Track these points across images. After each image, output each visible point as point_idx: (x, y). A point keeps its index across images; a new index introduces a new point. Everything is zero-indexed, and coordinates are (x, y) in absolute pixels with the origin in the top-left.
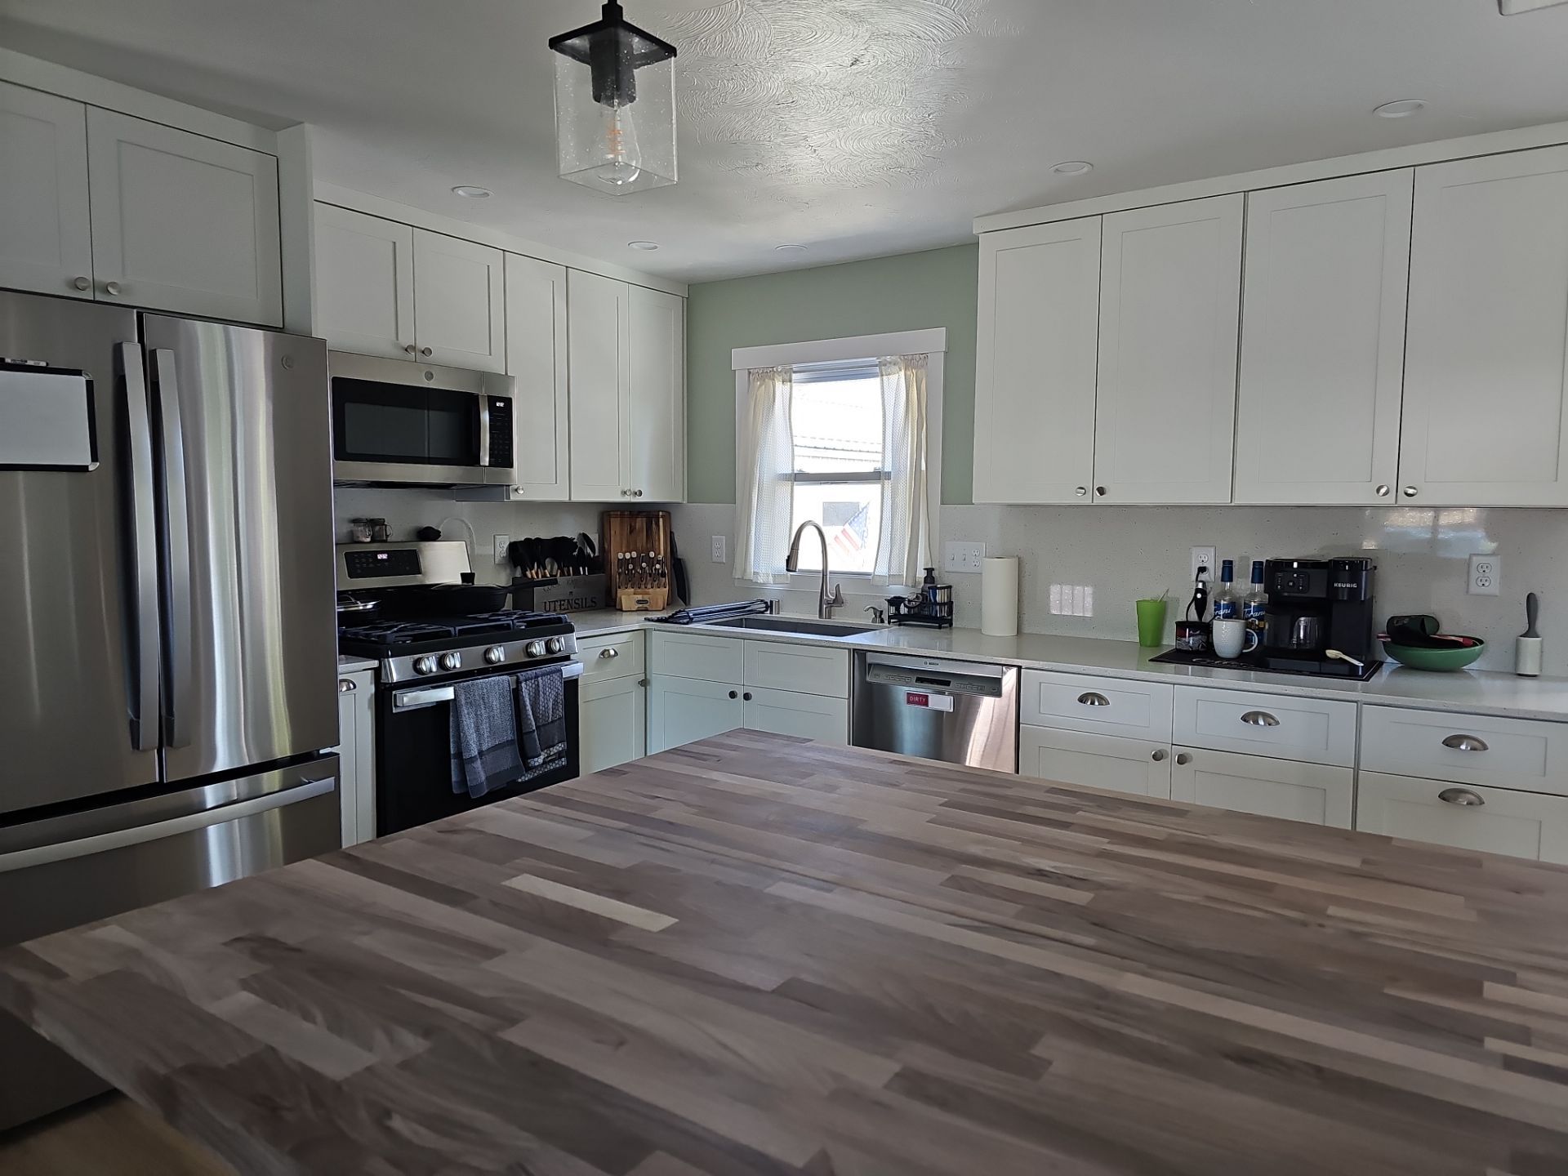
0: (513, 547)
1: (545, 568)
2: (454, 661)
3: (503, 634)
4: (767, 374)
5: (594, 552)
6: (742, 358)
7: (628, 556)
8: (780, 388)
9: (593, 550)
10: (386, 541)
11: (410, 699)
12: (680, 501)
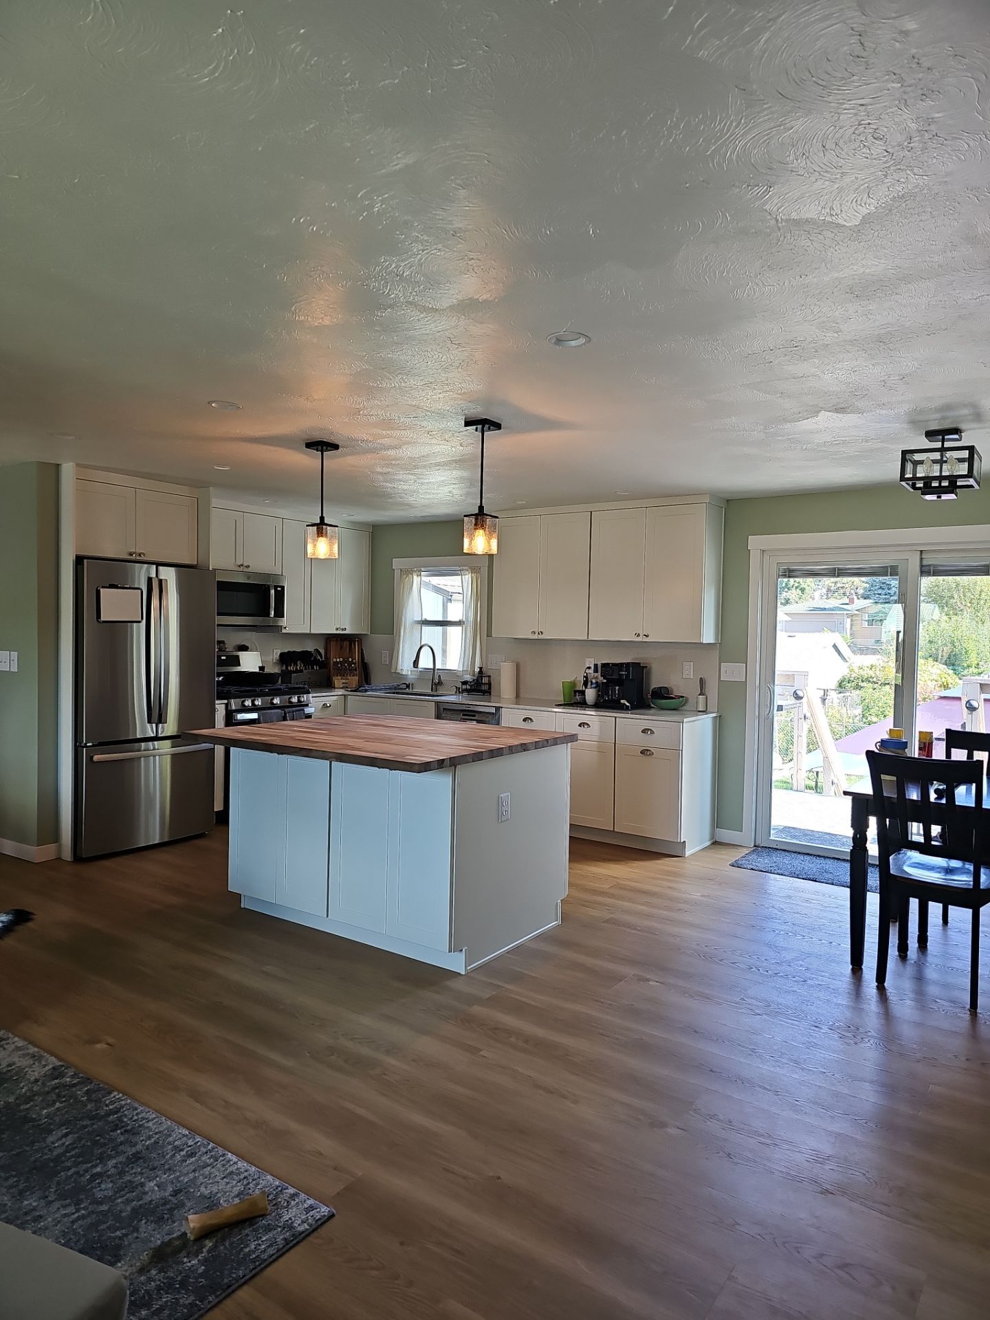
0: (282, 654)
1: (297, 666)
2: (258, 702)
3: (278, 693)
4: (408, 572)
5: (321, 658)
6: (397, 563)
7: (338, 660)
8: (416, 578)
9: (321, 657)
10: (225, 651)
11: (241, 716)
12: (366, 633)
